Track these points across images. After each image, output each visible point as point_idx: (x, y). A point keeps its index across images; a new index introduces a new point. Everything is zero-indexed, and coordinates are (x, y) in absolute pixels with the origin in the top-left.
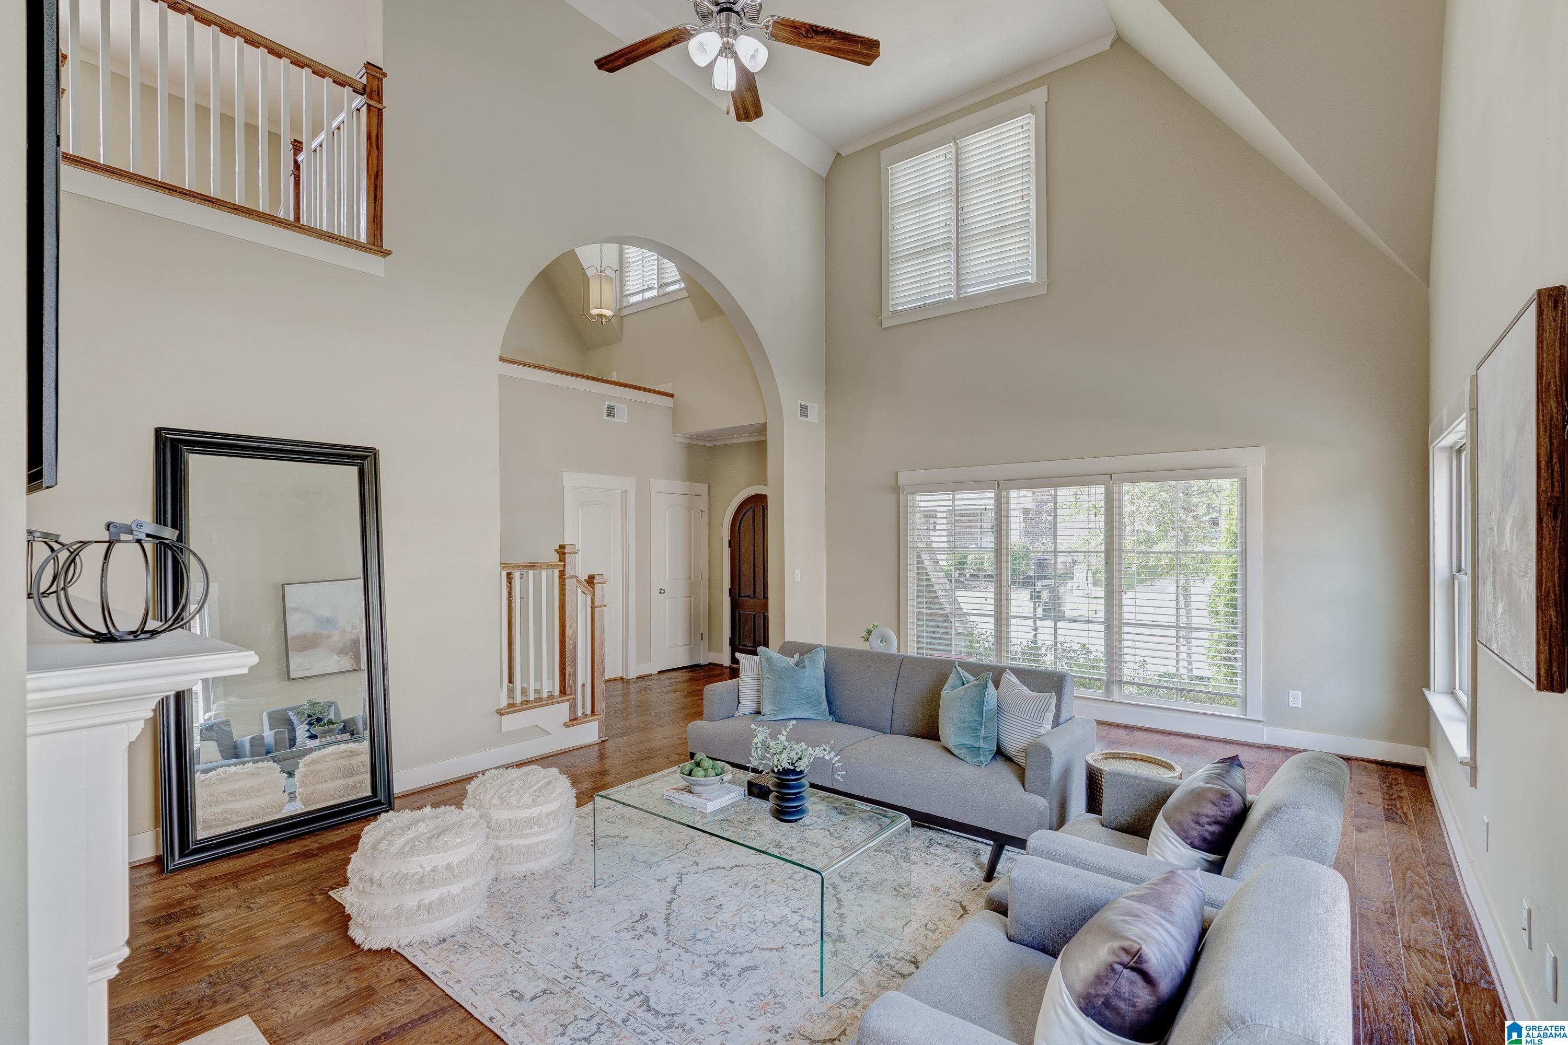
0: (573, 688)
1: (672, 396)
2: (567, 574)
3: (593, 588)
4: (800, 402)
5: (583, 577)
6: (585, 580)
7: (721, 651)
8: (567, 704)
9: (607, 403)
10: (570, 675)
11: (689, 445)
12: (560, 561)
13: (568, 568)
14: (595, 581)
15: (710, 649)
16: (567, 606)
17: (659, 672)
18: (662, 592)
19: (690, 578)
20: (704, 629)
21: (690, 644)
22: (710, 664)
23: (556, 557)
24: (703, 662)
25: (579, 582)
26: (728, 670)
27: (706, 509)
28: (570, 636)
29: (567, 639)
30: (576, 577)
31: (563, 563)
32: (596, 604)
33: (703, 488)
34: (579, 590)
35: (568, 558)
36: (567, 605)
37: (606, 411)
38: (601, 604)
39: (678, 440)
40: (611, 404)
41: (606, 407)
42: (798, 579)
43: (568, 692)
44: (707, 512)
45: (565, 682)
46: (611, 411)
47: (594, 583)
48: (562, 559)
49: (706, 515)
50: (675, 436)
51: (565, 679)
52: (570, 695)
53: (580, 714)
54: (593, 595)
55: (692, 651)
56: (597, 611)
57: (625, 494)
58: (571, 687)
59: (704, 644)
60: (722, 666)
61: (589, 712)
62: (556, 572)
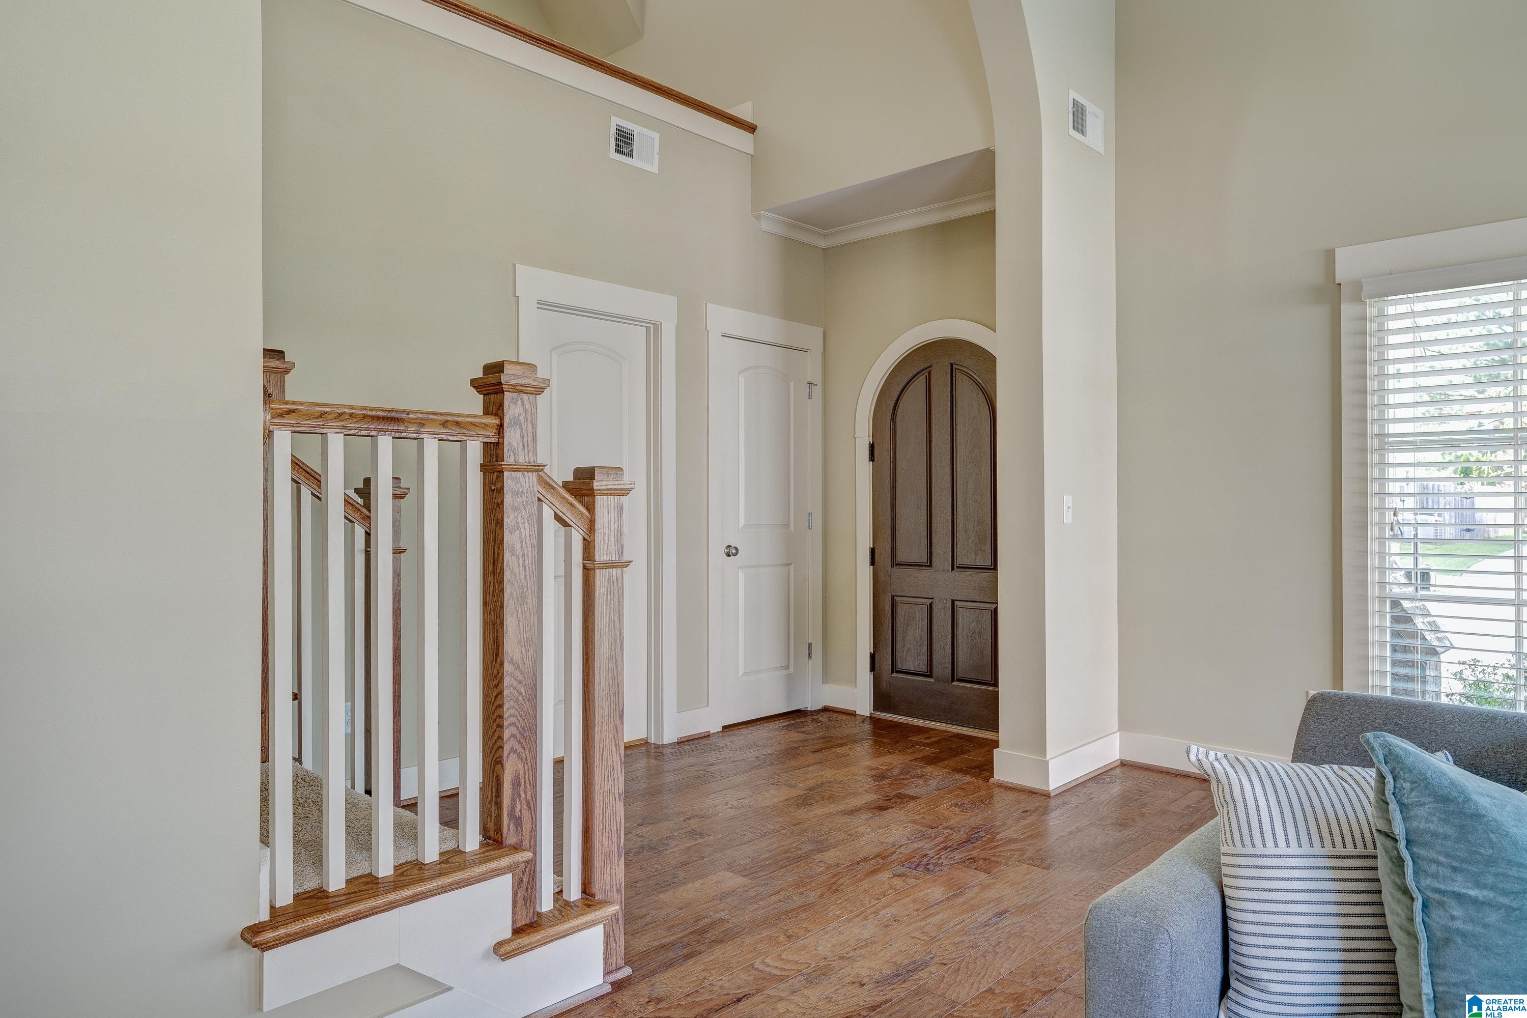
0: (527, 824)
1: (751, 128)
2: (509, 459)
3: (591, 508)
4: (1073, 95)
5: (561, 474)
6: (566, 485)
7: (854, 683)
8: (507, 880)
9: (615, 121)
10: (516, 783)
11: (787, 241)
12: (487, 412)
13: (512, 437)
14: (596, 484)
15: (826, 678)
16: (511, 563)
17: (724, 728)
18: (731, 552)
19: (787, 526)
20: (814, 635)
21: (787, 667)
22: (826, 709)
23: (474, 404)
24: (811, 704)
25: (547, 485)
26: (867, 727)
27: (818, 380)
28: (517, 656)
29: (507, 667)
30: (537, 469)
31: (493, 421)
32: (601, 555)
33: (810, 336)
34: (548, 513)
35: (513, 407)
36: (507, 555)
37: (613, 143)
38: (613, 557)
39: (766, 226)
40: (627, 125)
41: (613, 131)
42: (1068, 518)
43: (510, 839)
44: (820, 385)
45: (499, 806)
46: (624, 141)
47: (591, 493)
48: (494, 407)
49: (817, 391)
50: (758, 217)
51: (498, 794)
52: (516, 848)
53: (546, 904)
54: (592, 523)
55: (791, 683)
56: (601, 578)
57: (654, 331)
58: (518, 822)
59: (815, 666)
60: (853, 714)
61: (574, 893)
62: (475, 450)
